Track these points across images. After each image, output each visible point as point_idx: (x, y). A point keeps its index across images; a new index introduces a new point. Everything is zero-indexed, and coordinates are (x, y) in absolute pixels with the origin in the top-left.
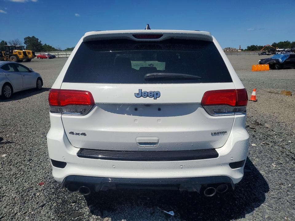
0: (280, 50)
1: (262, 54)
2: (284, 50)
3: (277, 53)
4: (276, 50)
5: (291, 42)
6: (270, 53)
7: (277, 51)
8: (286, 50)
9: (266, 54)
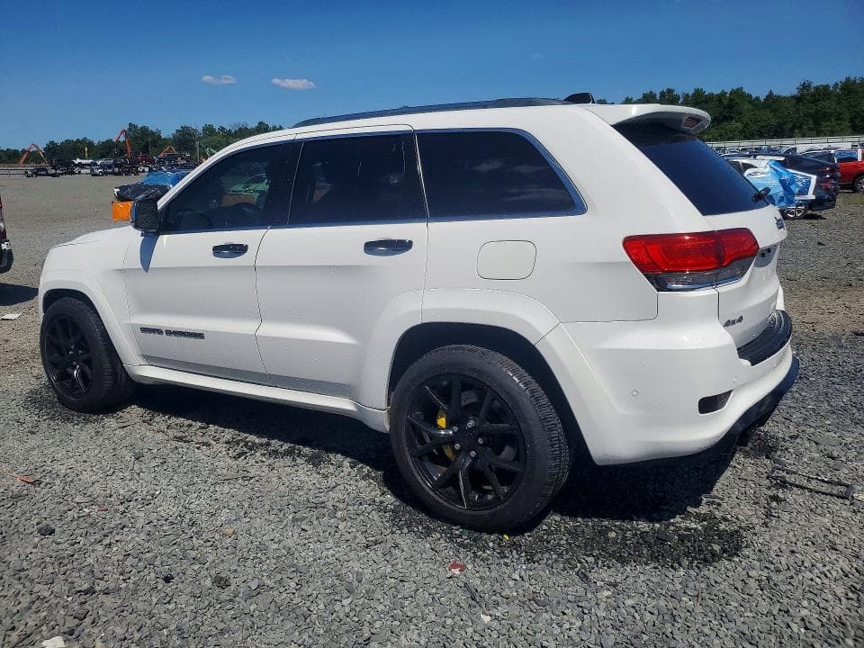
0: (83, 162)
1: (37, 175)
2: (96, 164)
3: (76, 170)
4: (73, 163)
5: (96, 142)
6: (59, 171)
7: (76, 165)
8: (99, 162)
9: (48, 175)
